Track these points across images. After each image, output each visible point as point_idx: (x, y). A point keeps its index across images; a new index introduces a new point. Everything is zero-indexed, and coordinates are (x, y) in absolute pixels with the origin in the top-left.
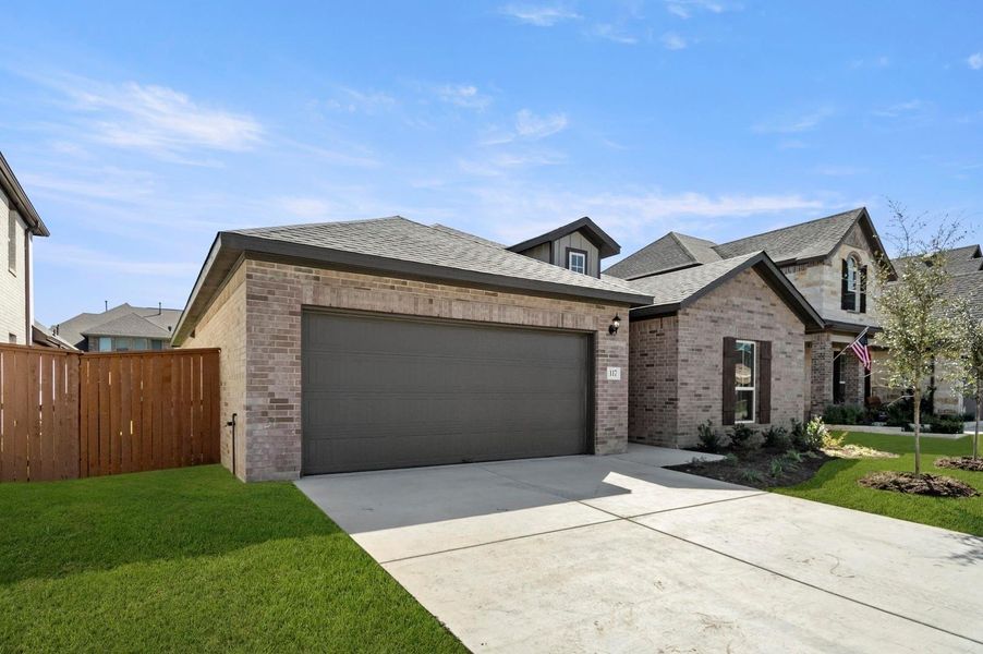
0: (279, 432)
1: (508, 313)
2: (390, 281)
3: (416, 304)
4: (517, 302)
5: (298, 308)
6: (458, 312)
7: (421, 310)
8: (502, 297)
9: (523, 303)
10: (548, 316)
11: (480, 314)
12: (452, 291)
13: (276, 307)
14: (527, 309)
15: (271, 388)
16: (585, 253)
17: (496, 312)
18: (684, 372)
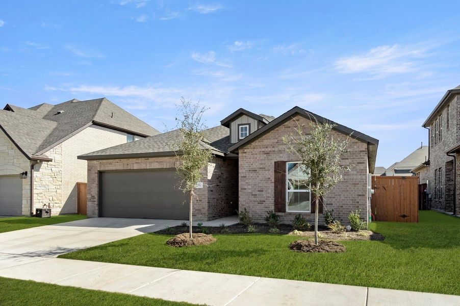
0: (93, 205)
1: (152, 165)
2: (117, 160)
3: (124, 166)
4: (156, 161)
5: (97, 172)
6: (136, 167)
7: (125, 168)
8: (150, 160)
9: (158, 160)
10: (168, 164)
11: (143, 166)
12: (134, 160)
13: (93, 172)
14: (160, 162)
15: (92, 193)
16: (249, 124)
17: (148, 165)
18: (244, 183)
